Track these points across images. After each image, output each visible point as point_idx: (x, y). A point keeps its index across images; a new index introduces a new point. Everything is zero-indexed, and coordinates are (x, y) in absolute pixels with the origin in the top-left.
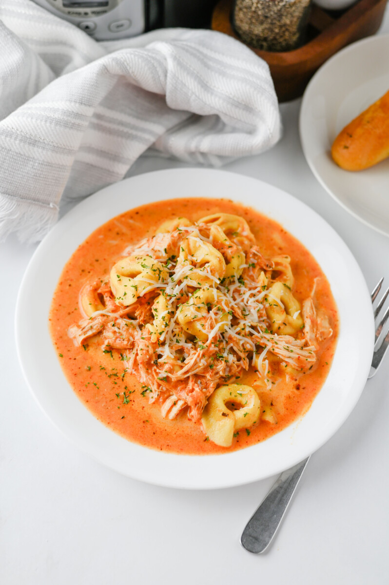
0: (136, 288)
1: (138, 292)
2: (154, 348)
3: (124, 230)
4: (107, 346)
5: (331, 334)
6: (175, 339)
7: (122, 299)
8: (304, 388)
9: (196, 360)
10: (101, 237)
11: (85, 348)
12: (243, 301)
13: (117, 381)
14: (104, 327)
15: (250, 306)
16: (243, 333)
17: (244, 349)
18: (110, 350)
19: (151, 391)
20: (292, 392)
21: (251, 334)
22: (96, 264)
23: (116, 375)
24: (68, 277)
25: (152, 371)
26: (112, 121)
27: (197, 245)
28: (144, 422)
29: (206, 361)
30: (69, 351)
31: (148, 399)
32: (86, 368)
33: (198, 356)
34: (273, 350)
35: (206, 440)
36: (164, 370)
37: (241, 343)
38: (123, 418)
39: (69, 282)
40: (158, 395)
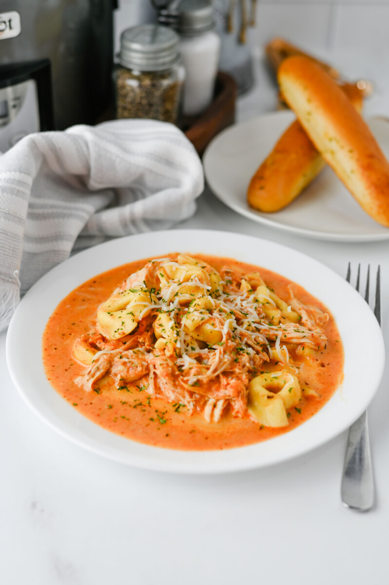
0: (132, 314)
1: (136, 317)
2: (173, 361)
3: (88, 296)
4: (120, 380)
5: (328, 317)
6: (189, 348)
7: (122, 329)
8: (328, 364)
9: (220, 358)
10: (68, 306)
11: (97, 391)
12: (236, 305)
13: (144, 408)
14: (110, 363)
15: (246, 307)
16: (251, 328)
17: (258, 344)
18: (125, 385)
19: (184, 406)
20: (319, 370)
21: (258, 330)
22: (73, 327)
23: (140, 404)
24: (50, 344)
25: (179, 382)
26: (43, 206)
27: (174, 269)
28: (191, 432)
29: (229, 355)
30: (81, 399)
31: (184, 413)
32: (106, 407)
33: (220, 353)
34: (285, 336)
35: (261, 428)
36: (192, 375)
37: (253, 337)
38: (167, 435)
39: (54, 347)
40: (194, 405)
